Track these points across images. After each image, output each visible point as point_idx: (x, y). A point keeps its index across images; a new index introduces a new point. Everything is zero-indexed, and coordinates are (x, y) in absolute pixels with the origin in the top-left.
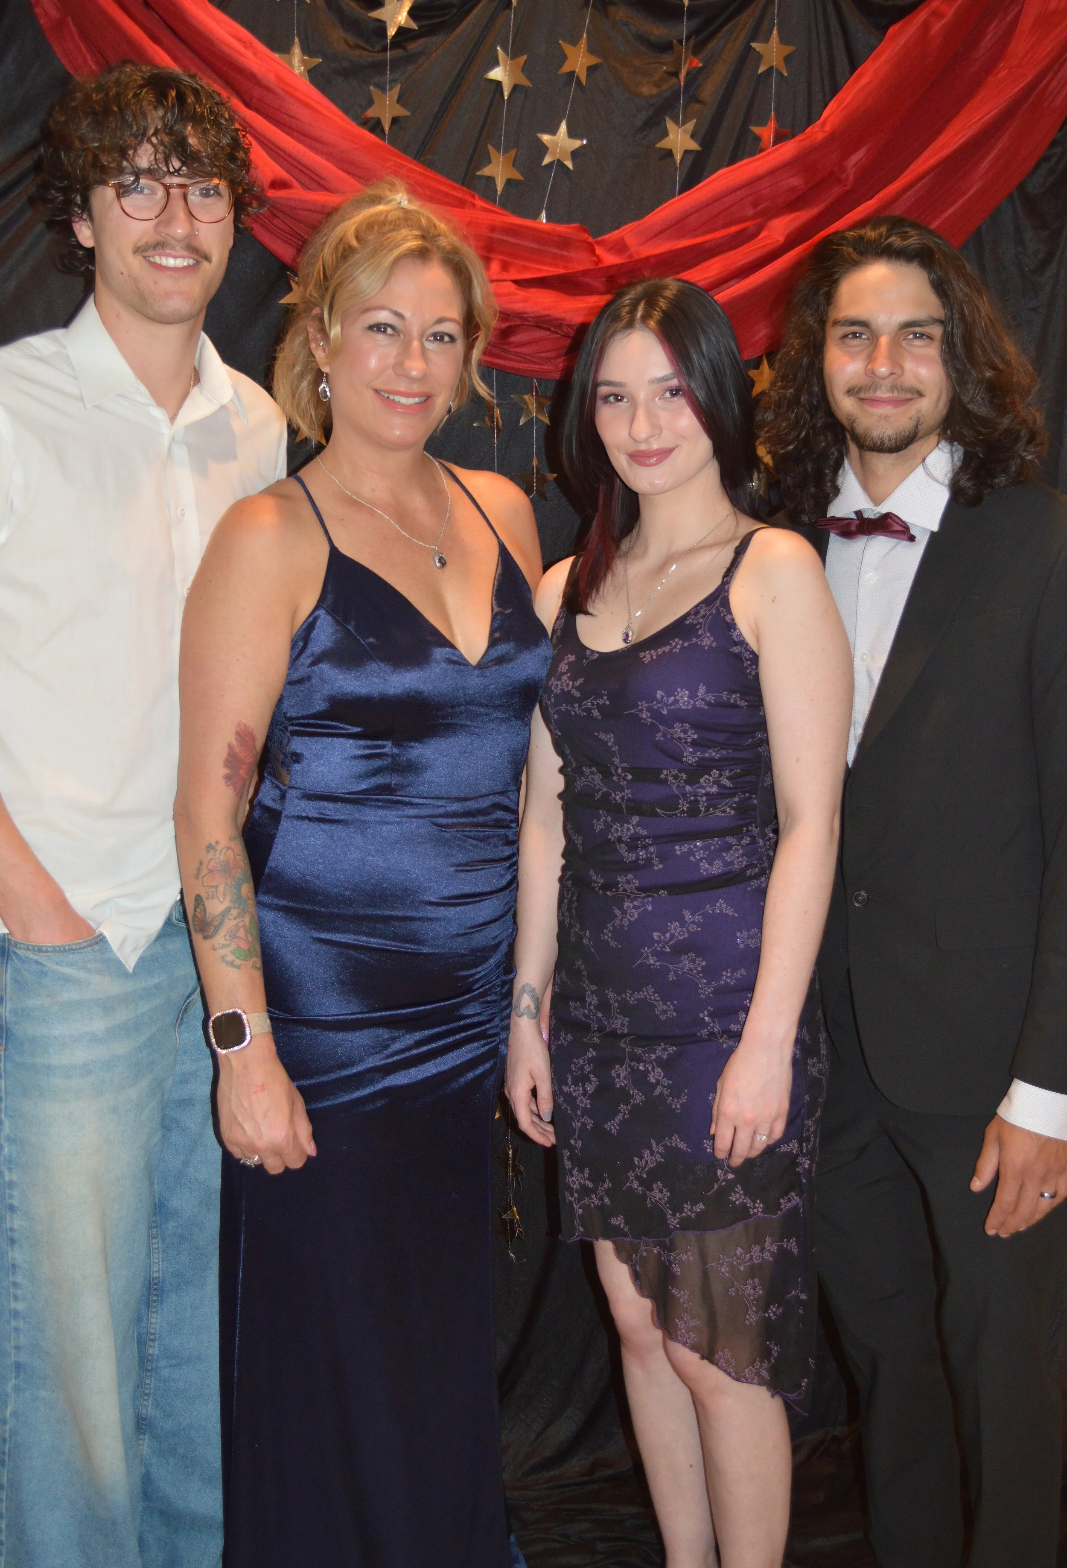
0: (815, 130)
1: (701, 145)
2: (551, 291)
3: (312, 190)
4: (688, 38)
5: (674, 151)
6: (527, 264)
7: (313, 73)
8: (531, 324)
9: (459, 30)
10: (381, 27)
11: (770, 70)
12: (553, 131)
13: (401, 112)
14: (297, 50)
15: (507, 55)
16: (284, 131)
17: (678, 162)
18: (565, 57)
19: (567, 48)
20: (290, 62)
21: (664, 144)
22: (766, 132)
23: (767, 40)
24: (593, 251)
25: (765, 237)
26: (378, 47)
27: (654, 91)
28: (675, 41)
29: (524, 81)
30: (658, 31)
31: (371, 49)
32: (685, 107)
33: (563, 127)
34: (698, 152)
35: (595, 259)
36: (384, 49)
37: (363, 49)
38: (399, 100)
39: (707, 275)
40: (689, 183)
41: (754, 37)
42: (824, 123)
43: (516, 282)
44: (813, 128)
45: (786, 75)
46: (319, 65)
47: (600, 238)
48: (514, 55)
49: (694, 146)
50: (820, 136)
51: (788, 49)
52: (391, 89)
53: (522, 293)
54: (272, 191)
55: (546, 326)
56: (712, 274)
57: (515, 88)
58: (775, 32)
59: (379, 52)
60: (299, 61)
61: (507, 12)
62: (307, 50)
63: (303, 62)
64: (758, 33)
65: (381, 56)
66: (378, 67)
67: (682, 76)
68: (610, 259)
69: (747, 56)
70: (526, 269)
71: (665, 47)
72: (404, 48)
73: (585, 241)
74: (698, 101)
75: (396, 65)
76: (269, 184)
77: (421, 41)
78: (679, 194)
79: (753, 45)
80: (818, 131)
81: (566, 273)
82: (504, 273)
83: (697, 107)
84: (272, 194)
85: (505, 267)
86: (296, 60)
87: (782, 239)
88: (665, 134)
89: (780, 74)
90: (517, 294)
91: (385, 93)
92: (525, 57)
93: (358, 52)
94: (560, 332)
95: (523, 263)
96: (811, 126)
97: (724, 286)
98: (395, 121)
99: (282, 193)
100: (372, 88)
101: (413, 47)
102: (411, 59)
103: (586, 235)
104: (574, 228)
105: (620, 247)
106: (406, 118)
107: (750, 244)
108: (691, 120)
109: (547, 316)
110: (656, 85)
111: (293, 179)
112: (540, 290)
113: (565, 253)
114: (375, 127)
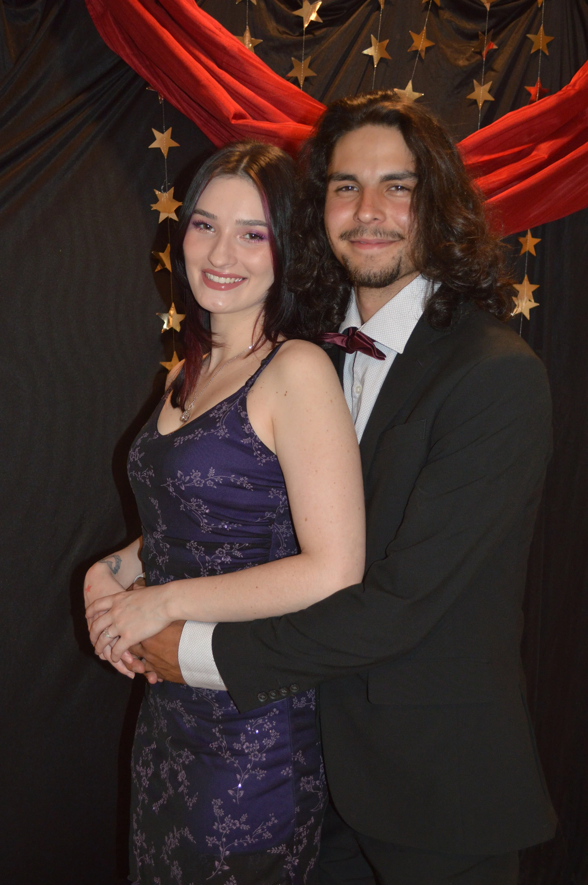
0: (568, 88)
1: (494, 97)
3: (257, 120)
4: (489, 31)
5: (478, 101)
7: (256, 48)
9: (347, 24)
10: (300, 20)
11: (538, 51)
12: (403, 87)
13: (311, 73)
14: (247, 34)
15: (377, 39)
16: (241, 83)
17: (480, 107)
18: (412, 41)
19: (414, 36)
20: (243, 41)
21: (472, 96)
22: (533, 90)
23: (536, 33)
25: (536, 155)
26: (297, 34)
27: (466, 63)
28: (480, 33)
29: (387, 56)
30: (469, 26)
31: (293, 35)
32: (485, 73)
33: (410, 86)
34: (492, 101)
36: (301, 35)
37: (289, 34)
38: (310, 66)
39: (499, 178)
40: (487, 121)
41: (528, 31)
42: (574, 85)
44: (567, 87)
45: (548, 54)
46: (260, 44)
48: (381, 40)
49: (490, 98)
50: (572, 92)
51: (549, 39)
52: (304, 60)
54: (234, 120)
56: (502, 177)
57: (382, 60)
58: (542, 28)
59: (298, 36)
60: (249, 41)
61: (377, 12)
62: (254, 35)
63: (251, 42)
64: (531, 28)
65: (299, 38)
66: (297, 46)
67: (484, 53)
69: (524, 42)
71: (473, 36)
72: (313, 34)
74: (493, 70)
75: (309, 44)
76: (232, 116)
77: (324, 30)
78: (480, 128)
79: (529, 36)
80: (571, 89)
83: (493, 73)
84: (233, 122)
86: (247, 40)
87: (546, 156)
88: (473, 90)
89: (544, 53)
91: (302, 62)
92: (388, 41)
93: (284, 36)
96: (566, 86)
97: (510, 185)
98: (306, 79)
99: (240, 122)
100: (293, 59)
101: (318, 33)
102: (318, 41)
106: (313, 77)
107: (526, 159)
108: (488, 82)
110: (468, 60)
111: (247, 114)
114: (295, 81)
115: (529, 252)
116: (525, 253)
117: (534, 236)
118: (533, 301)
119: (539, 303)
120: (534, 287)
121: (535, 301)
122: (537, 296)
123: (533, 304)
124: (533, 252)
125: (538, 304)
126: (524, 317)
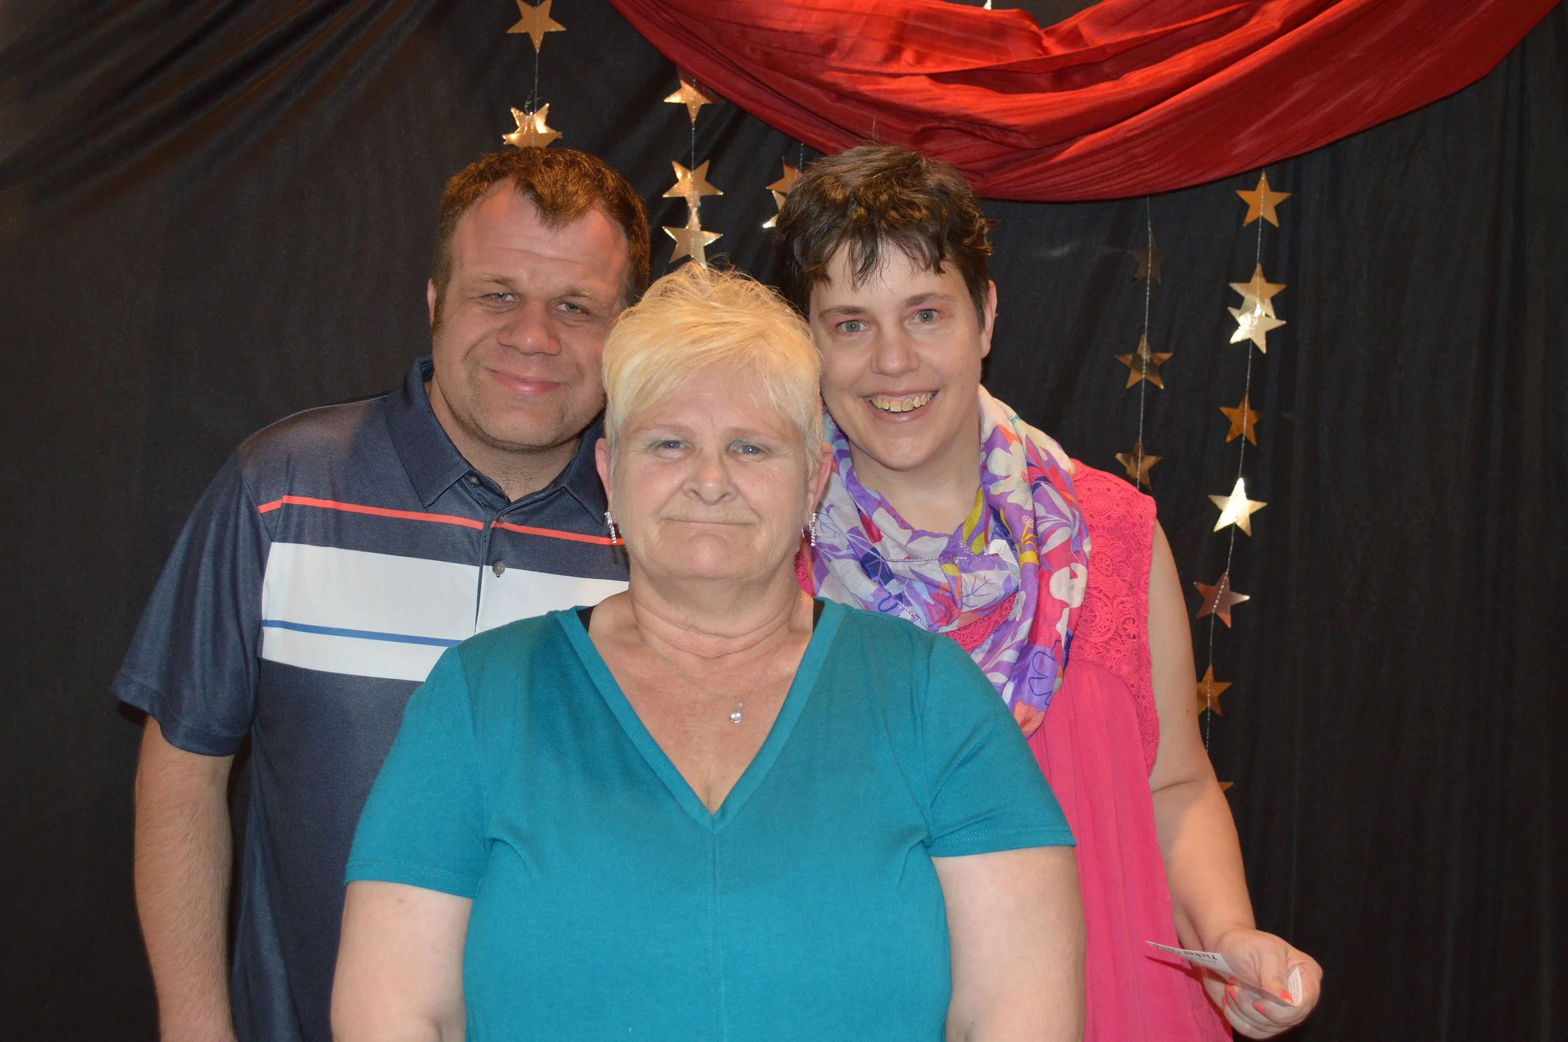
2: (978, 88)
6: (951, 57)
8: (949, 126)
24: (1037, 41)
35: (1040, 51)
43: (932, 77)
47: (1049, 28)
53: (937, 90)
55: (968, 128)
68: (1057, 50)
70: (947, 61)
73: (1025, 29)
81: (996, 66)
82: (918, 66)
85: (920, 59)
87: (1277, 25)
90: (929, 91)
94: (988, 137)
95: (945, 55)
103: (1028, 23)
104: (1012, 13)
105: (1073, 37)
107: (1238, 31)
109: (967, 115)
112: (961, 86)
113: (997, 43)
115: (1263, 218)
116: (1256, 222)
117: (1275, 187)
118: (1274, 317)
119: (1286, 320)
120: (1274, 289)
121: (1278, 317)
122: (1280, 305)
123: (1275, 323)
124: (1273, 219)
125: (1284, 322)
126: (1256, 348)
